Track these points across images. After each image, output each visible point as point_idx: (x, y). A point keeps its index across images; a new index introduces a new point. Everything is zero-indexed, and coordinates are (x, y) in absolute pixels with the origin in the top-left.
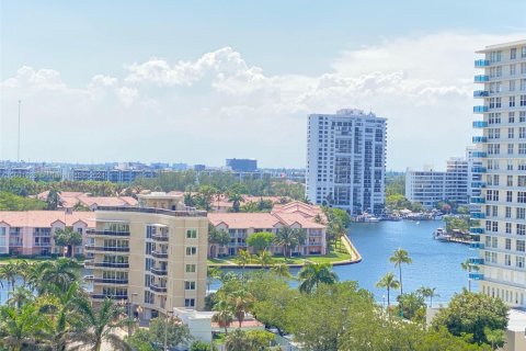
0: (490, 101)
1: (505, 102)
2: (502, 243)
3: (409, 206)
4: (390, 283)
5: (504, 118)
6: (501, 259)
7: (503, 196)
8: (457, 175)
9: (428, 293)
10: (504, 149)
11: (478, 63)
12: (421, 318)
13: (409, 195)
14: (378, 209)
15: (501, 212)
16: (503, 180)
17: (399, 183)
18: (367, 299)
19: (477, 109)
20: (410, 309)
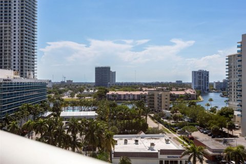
0: (230, 67)
1: (233, 67)
2: (233, 97)
3: (214, 89)
4: (208, 105)
5: (233, 70)
6: (233, 100)
7: (233, 87)
8: (225, 82)
9: (217, 107)
10: (233, 77)
11: (227, 59)
12: (215, 112)
13: (215, 87)
14: (208, 90)
15: (233, 90)
16: (233, 83)
17: (212, 85)
18: (203, 108)
19: (227, 69)
20: (213, 110)
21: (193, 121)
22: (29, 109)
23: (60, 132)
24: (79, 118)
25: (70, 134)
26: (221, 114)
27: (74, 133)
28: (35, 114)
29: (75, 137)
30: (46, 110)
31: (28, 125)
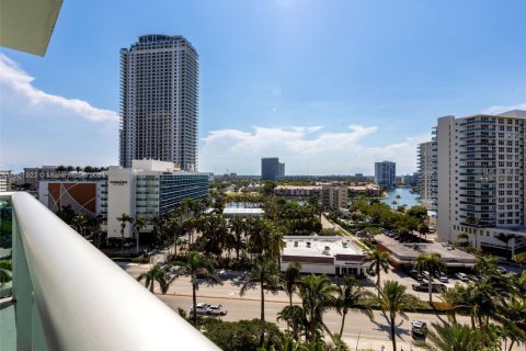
1: (426, 157)
2: (426, 193)
3: (402, 184)
4: (395, 203)
5: (426, 161)
6: (426, 197)
8: (416, 176)
9: (405, 206)
10: (426, 169)
11: (418, 148)
12: (404, 212)
14: (394, 185)
16: (426, 177)
17: (400, 179)
18: (388, 207)
19: (418, 159)
20: (401, 209)
21: (376, 222)
22: (190, 205)
23: (223, 231)
24: (244, 216)
25: (234, 233)
26: (411, 213)
27: (238, 233)
28: (197, 210)
29: (239, 237)
30: (207, 206)
31: (189, 222)
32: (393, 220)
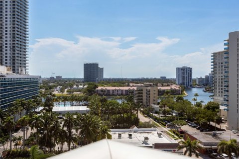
0: (215, 63)
1: (218, 64)
2: (218, 92)
3: (197, 85)
4: (195, 100)
5: (218, 67)
6: (218, 95)
7: (218, 82)
8: (207, 78)
9: (202, 102)
10: (218, 73)
11: (212, 56)
12: (201, 107)
13: (197, 83)
14: (191, 86)
15: (217, 85)
16: (218, 79)
18: (189, 103)
19: (212, 65)
20: (199, 105)
22: (23, 105)
23: (56, 127)
25: (65, 129)
26: (208, 107)
27: (69, 129)
28: (28, 109)
29: (70, 132)
30: (39, 104)
31: (23, 120)
32: (195, 114)
